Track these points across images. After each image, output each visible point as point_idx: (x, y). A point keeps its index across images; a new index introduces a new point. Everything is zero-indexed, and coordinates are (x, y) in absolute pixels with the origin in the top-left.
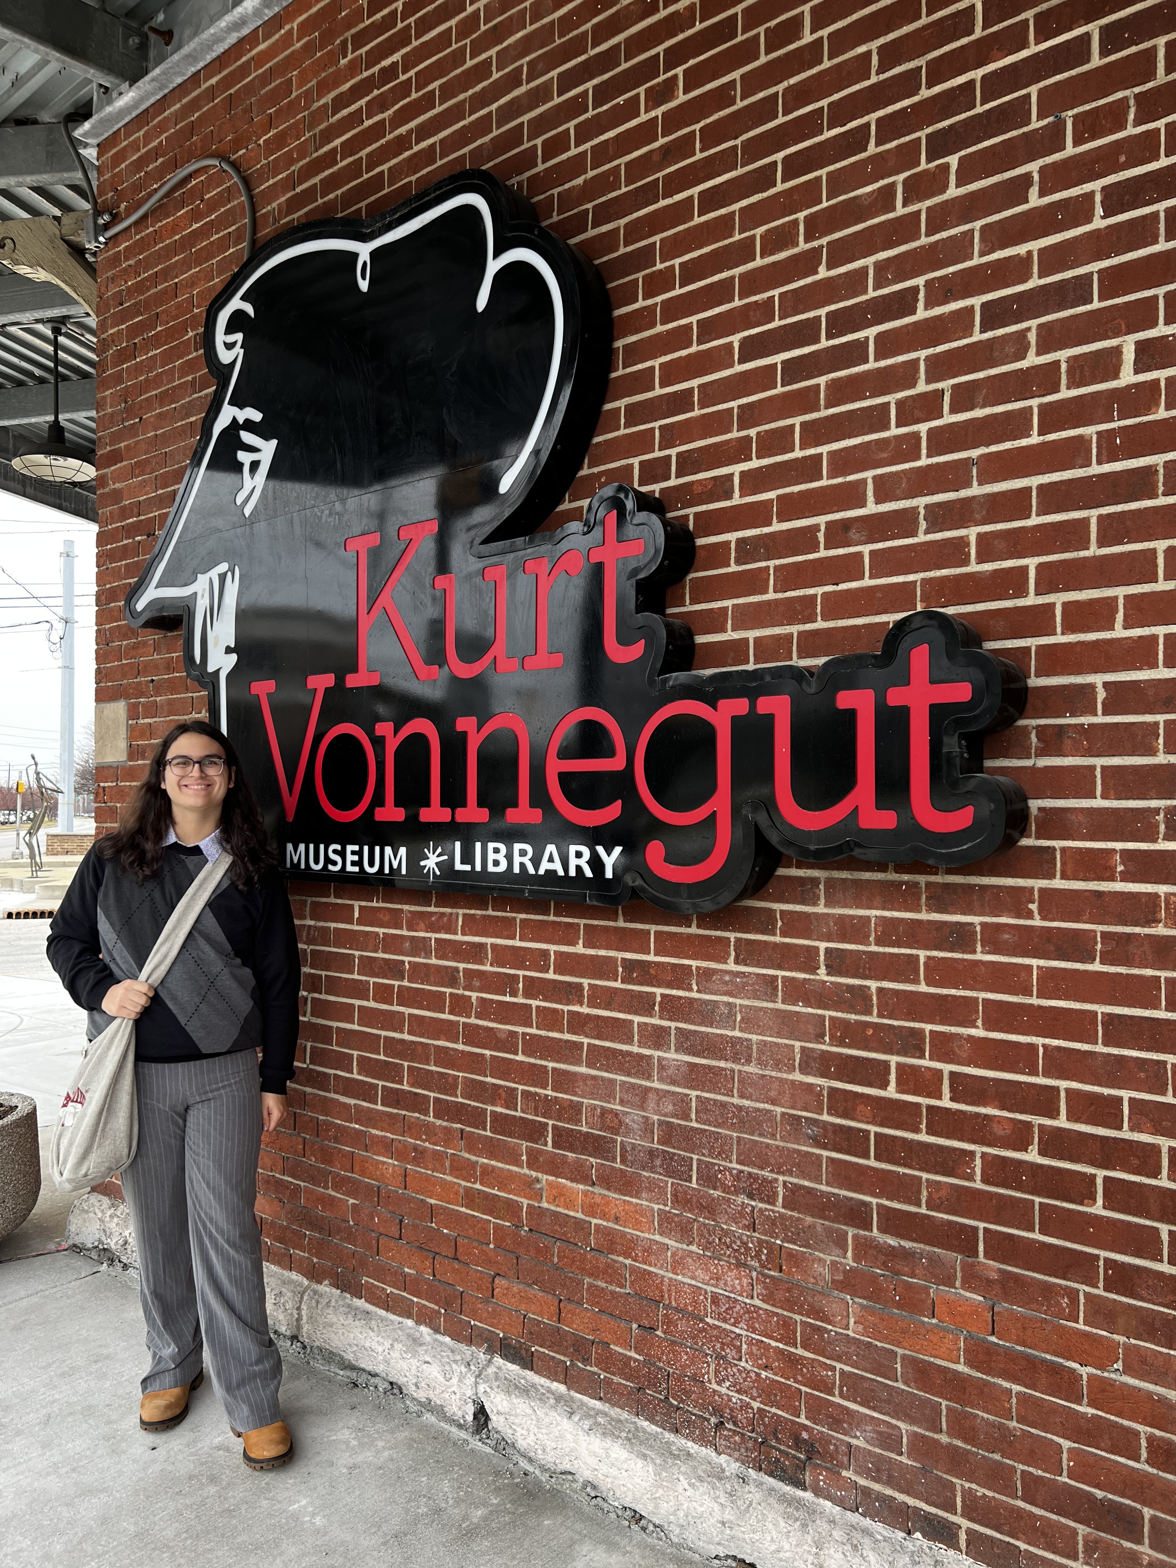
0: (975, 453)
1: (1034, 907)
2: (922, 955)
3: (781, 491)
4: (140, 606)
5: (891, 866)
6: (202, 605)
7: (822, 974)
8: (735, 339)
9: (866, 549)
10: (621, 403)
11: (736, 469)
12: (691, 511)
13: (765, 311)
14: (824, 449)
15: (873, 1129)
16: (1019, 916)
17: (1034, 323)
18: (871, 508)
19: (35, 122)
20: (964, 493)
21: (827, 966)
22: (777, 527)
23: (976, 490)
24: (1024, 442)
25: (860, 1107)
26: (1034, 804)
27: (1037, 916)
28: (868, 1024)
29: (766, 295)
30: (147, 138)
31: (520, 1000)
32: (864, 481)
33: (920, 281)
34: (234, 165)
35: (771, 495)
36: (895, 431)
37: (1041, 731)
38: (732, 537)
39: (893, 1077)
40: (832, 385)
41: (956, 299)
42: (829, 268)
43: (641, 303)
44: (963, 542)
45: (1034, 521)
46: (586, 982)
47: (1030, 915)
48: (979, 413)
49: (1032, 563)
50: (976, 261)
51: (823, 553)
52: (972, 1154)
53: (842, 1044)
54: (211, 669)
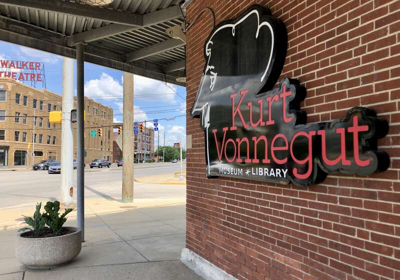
0: (374, 62)
1: (392, 187)
2: (363, 200)
3: (326, 76)
4: (192, 113)
5: (355, 175)
6: (203, 112)
7: (338, 204)
8: (315, 38)
9: (347, 90)
10: (290, 56)
11: (316, 71)
12: (306, 82)
13: (322, 30)
14: (336, 64)
15: (352, 247)
16: (388, 190)
17: (389, 25)
18: (348, 79)
19: (175, 5)
20: (372, 73)
21: (340, 202)
22: (326, 85)
23: (375, 72)
24: (387, 58)
25: (348, 241)
26: (392, 159)
27: (393, 190)
28: (349, 218)
29: (322, 25)
30: (195, 5)
31: (269, 208)
32: (346, 72)
33: (359, 17)
34: (210, 9)
35: (324, 77)
36: (354, 58)
37: (393, 138)
38: (315, 88)
39: (356, 233)
40: (338, 47)
41: (369, 21)
42: (337, 16)
43: (294, 31)
44: (371, 86)
45: (390, 79)
46: (284, 204)
47: (391, 190)
48: (375, 51)
49: (389, 91)
50: (374, 10)
51: (336, 92)
52: (377, 256)
53: (343, 223)
54: (205, 127)
